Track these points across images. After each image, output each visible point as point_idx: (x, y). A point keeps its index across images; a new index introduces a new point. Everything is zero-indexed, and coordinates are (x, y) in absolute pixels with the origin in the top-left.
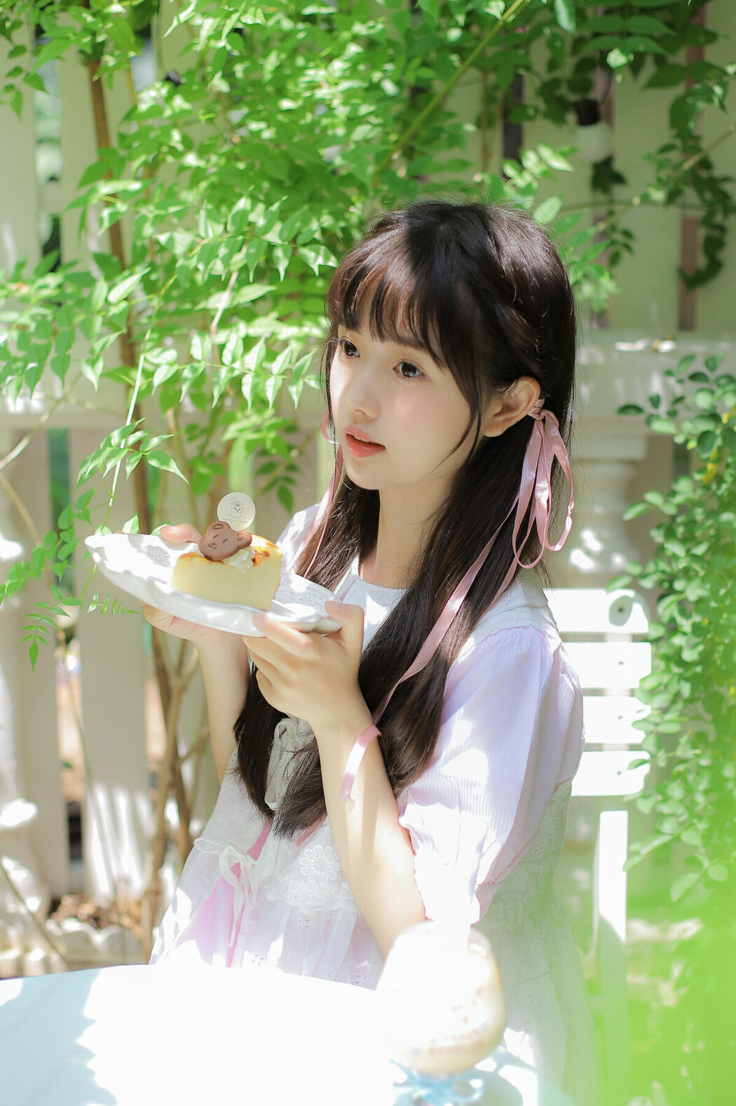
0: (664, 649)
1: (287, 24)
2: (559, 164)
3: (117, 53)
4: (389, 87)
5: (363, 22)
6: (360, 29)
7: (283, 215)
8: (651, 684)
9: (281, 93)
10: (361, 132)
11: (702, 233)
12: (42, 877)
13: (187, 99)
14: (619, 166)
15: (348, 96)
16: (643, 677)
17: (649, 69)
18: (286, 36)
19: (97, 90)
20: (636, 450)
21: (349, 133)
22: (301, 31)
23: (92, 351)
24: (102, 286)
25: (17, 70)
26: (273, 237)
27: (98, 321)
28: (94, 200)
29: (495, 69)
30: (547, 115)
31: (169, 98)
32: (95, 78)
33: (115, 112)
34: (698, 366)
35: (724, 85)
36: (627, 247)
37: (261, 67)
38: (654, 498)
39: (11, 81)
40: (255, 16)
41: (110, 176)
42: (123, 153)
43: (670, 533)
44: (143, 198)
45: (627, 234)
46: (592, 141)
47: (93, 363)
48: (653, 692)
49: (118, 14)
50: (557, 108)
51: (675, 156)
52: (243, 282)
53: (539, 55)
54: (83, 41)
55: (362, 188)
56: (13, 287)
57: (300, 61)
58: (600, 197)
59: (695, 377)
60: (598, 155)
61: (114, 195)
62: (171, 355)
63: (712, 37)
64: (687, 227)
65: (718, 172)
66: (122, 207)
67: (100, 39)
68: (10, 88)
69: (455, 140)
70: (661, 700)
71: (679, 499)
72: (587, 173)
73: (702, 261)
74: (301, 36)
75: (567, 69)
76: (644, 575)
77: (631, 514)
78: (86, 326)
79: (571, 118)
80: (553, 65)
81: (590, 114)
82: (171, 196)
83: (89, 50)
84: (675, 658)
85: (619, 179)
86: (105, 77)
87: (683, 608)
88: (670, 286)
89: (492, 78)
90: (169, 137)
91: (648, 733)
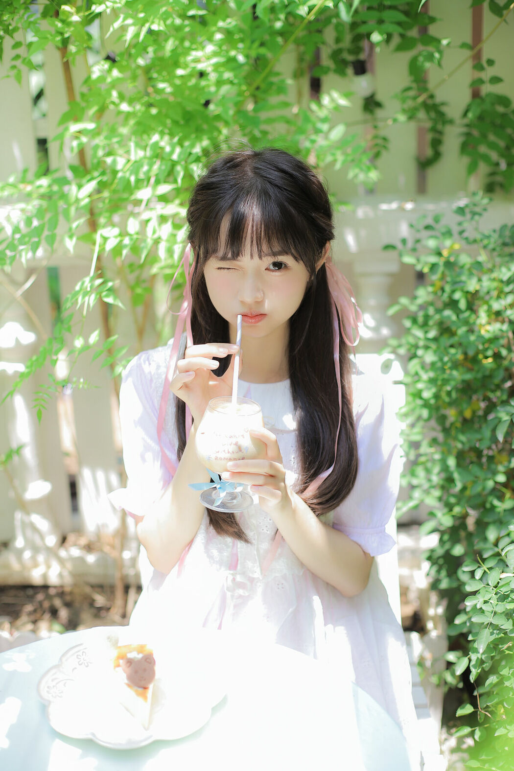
0: (412, 390)
1: (178, 21)
2: (343, 102)
3: (77, 43)
4: (241, 58)
5: (224, 20)
6: (221, 24)
7: (180, 143)
8: (404, 410)
9: (177, 64)
10: (225, 89)
11: (429, 136)
12: (56, 524)
13: (120, 71)
14: (379, 97)
15: (216, 67)
16: (400, 407)
17: (396, 40)
18: (178, 29)
19: (67, 66)
20: (394, 268)
21: (217, 91)
22: (186, 26)
23: (70, 229)
24: (74, 188)
25: (17, 57)
26: (175, 157)
27: (73, 210)
28: (68, 135)
29: (304, 44)
30: (336, 71)
31: (110, 70)
32: (65, 60)
33: (78, 79)
34: (429, 221)
35: (440, 52)
36: (385, 147)
37: (163, 48)
38: (404, 301)
39: (14, 63)
40: (159, 25)
41: (76, 119)
42: (83, 104)
43: (414, 321)
44: (96, 133)
45: (385, 139)
46: (362, 85)
47: (71, 237)
48: (406, 415)
49: (76, 22)
50: (341, 65)
51: (412, 93)
52: (158, 182)
53: (329, 35)
54: (56, 40)
55: (227, 123)
56: (21, 186)
57: (187, 44)
58: (368, 116)
59: (428, 227)
60: (367, 93)
61: (80, 132)
62: (116, 231)
63: (432, 20)
64: (421, 132)
65: (438, 99)
66: (84, 139)
67: (66, 35)
68: (14, 67)
69: (281, 89)
70: (410, 420)
71: (420, 301)
72: (360, 103)
73: (429, 152)
74: (187, 29)
75: (347, 42)
76: (400, 346)
77: (392, 311)
78: (66, 213)
79: (350, 71)
80: (338, 40)
81: (361, 68)
82: (113, 131)
83: (60, 45)
84: (418, 395)
85: (379, 105)
86: (71, 59)
87: (423, 366)
88: (411, 168)
89: (302, 48)
90: (110, 95)
91: (405, 440)
